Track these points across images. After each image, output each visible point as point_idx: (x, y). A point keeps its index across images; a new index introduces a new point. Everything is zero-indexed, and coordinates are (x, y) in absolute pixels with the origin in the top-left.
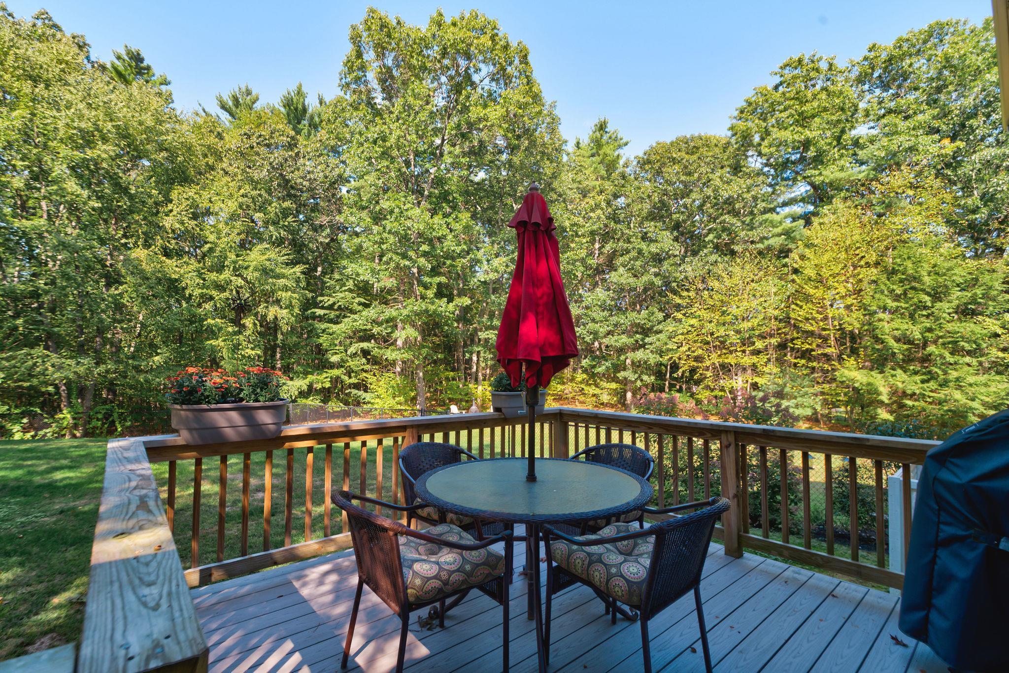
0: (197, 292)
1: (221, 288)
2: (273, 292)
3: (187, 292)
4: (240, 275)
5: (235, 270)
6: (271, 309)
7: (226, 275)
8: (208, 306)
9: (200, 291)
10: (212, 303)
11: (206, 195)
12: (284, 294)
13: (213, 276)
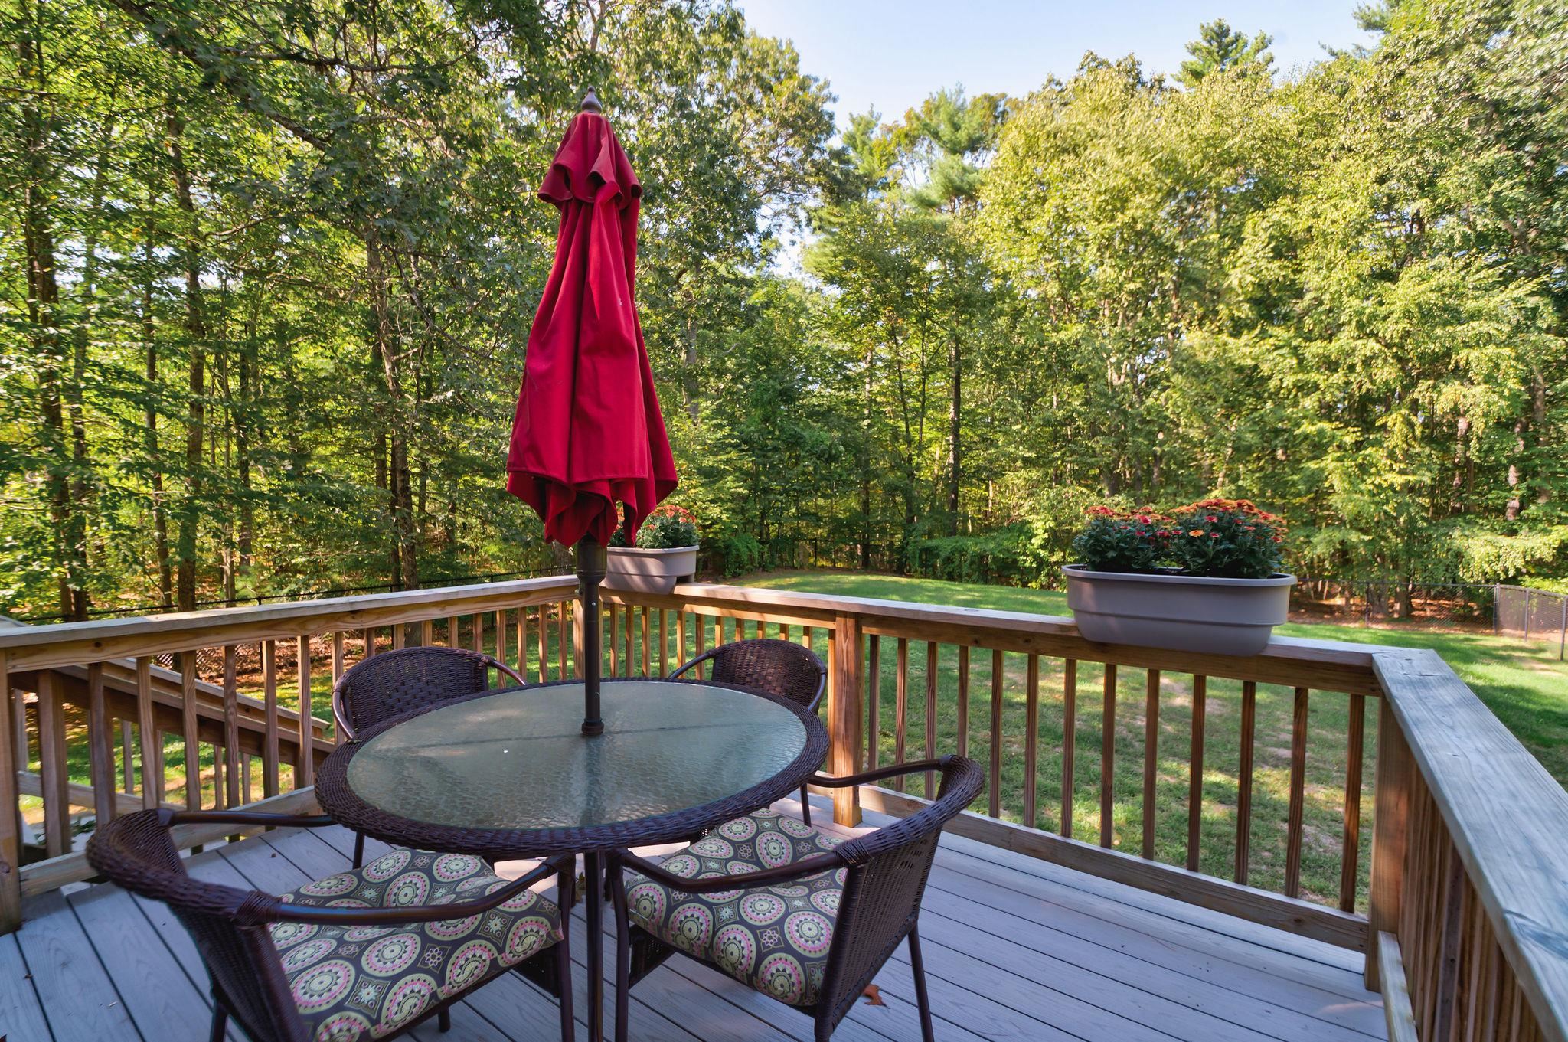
0: (1289, 381)
1: (1330, 365)
2: (1448, 354)
3: (1272, 384)
4: (1373, 335)
5: (1360, 326)
6: (1445, 389)
7: (1344, 339)
8: (1309, 402)
9: (1293, 378)
10: (1315, 396)
11: (1305, 207)
12: (1474, 354)
13: (1316, 348)
